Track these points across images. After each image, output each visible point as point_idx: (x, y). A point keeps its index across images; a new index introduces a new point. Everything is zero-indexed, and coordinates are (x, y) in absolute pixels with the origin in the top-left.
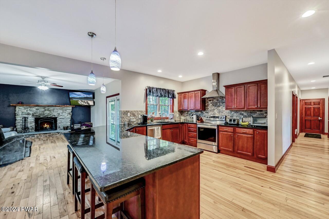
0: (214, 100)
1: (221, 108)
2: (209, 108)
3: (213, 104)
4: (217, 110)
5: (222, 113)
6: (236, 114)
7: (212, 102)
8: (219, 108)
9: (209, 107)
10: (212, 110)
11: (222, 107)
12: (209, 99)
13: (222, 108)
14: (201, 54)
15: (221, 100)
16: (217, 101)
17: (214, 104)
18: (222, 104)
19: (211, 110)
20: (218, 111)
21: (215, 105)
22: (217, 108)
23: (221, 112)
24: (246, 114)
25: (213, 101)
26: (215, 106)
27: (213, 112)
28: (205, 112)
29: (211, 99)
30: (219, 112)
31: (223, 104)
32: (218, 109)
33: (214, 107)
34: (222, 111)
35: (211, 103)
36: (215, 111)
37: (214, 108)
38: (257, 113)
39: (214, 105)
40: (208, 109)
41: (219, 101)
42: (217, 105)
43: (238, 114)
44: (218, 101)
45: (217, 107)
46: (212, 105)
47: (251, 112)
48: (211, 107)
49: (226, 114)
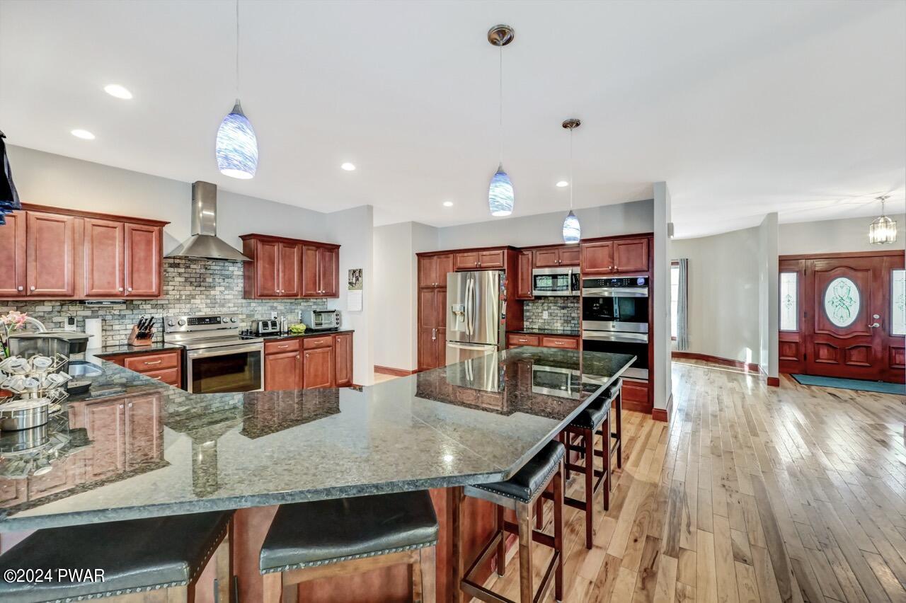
0: (192, 266)
1: (218, 293)
2: (170, 293)
3: (186, 279)
4: (203, 297)
5: (223, 306)
6: (260, 308)
7: (182, 270)
8: (212, 292)
9: (170, 288)
10: (184, 297)
11: (223, 289)
12: (171, 261)
13: (221, 292)
14: (348, 167)
15: (219, 268)
16: (203, 271)
17: (193, 280)
18: (221, 280)
19: (179, 300)
20: (209, 301)
21: (199, 282)
22: (205, 292)
23: (217, 305)
24: (282, 308)
25: (189, 267)
26: (195, 284)
27: (188, 306)
28: (149, 306)
29: (177, 261)
30: (211, 305)
31: (226, 280)
32: (207, 296)
33: (191, 288)
34: (223, 301)
35: (180, 274)
36: (197, 301)
37: (194, 293)
38: (302, 304)
39: (191, 282)
40: (167, 294)
41: (211, 272)
42: (202, 284)
43: (266, 308)
44: (206, 268)
45: (204, 288)
46: (183, 280)
47: (291, 303)
48: (181, 288)
49: (236, 309)
